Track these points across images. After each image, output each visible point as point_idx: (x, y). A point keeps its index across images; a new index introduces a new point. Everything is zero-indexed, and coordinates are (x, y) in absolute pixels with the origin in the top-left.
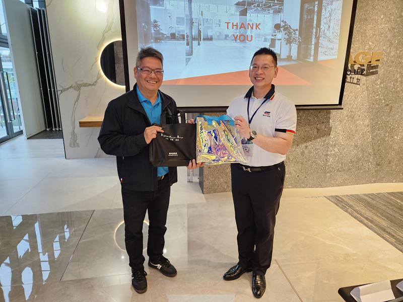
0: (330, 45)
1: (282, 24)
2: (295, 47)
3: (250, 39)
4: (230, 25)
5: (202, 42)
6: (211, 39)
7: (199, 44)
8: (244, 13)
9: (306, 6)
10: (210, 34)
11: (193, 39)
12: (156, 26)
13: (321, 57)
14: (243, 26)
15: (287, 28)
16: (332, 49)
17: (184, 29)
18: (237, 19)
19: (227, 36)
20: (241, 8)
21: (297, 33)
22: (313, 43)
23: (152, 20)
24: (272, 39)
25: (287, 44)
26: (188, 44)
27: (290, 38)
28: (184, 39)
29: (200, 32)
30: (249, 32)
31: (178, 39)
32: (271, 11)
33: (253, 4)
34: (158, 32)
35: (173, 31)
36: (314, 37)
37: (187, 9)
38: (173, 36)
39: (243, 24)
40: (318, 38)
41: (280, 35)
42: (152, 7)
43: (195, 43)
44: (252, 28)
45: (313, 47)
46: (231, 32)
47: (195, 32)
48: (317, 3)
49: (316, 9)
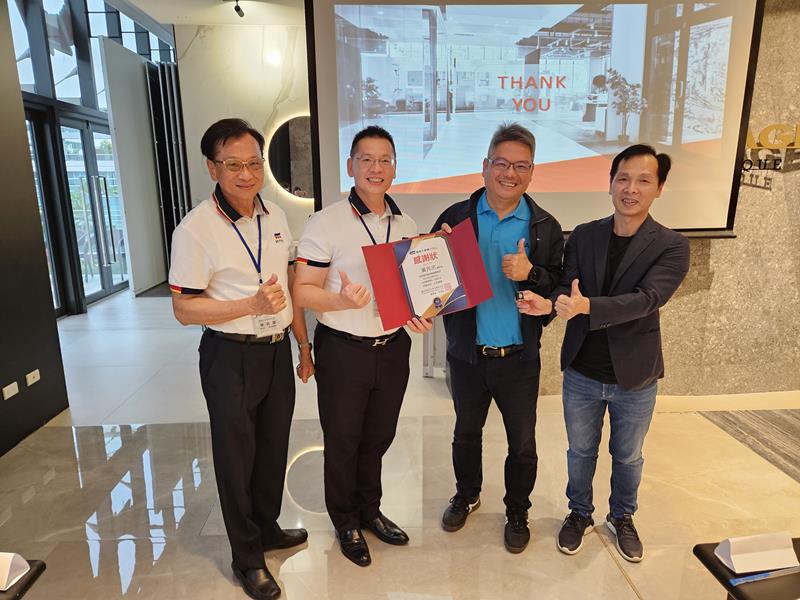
0: (708, 114)
1: (609, 76)
2: (634, 119)
3: (544, 106)
4: (508, 82)
5: (454, 114)
6: (471, 108)
7: (448, 119)
8: (533, 59)
9: (657, 40)
10: (469, 98)
11: (438, 109)
12: (370, 89)
13: (688, 137)
14: (531, 82)
15: (618, 83)
16: (711, 121)
17: (422, 92)
18: (520, 71)
19: (500, 102)
20: (529, 50)
21: (639, 91)
22: (672, 109)
23: (364, 78)
24: (588, 105)
25: (618, 114)
26: (427, 119)
27: (624, 101)
28: (420, 110)
29: (450, 96)
30: (543, 93)
31: (410, 112)
32: (587, 53)
33: (551, 41)
34: (374, 100)
35: (402, 96)
36: (673, 98)
37: (428, 55)
38: (401, 106)
39: (531, 79)
40: (681, 101)
41: (604, 97)
42: (365, 56)
43: (441, 116)
44: (549, 86)
45: (671, 117)
46: (509, 94)
47: (441, 97)
48: (678, 33)
49: (677, 45)
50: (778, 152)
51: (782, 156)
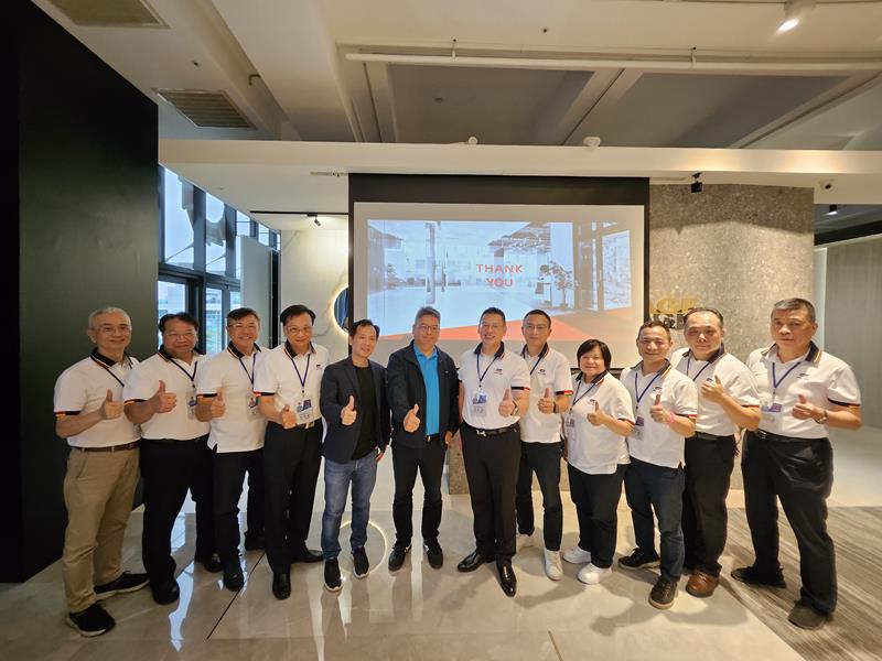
0: (620, 291)
1: (551, 266)
2: (570, 293)
3: (509, 283)
4: (483, 268)
5: (446, 288)
6: (459, 284)
7: (443, 290)
8: (500, 254)
9: (581, 244)
10: (457, 278)
11: (436, 284)
12: (390, 271)
13: (608, 306)
14: (499, 268)
15: (557, 270)
16: (623, 295)
17: (425, 273)
18: (491, 261)
19: (479, 281)
20: (497, 248)
21: (572, 275)
22: (595, 287)
23: (386, 264)
24: (538, 284)
26: (429, 290)
27: (563, 282)
28: (424, 284)
29: (444, 276)
30: (507, 275)
31: (417, 285)
32: (535, 251)
33: (510, 243)
34: (393, 277)
35: (411, 276)
36: (595, 281)
37: (429, 251)
38: (411, 282)
39: (499, 266)
40: (601, 282)
41: (548, 279)
42: (386, 250)
43: (438, 289)
44: (511, 271)
45: (595, 292)
46: (484, 275)
47: (438, 277)
48: (594, 240)
49: (594, 247)
50: (672, 316)
51: (675, 318)
